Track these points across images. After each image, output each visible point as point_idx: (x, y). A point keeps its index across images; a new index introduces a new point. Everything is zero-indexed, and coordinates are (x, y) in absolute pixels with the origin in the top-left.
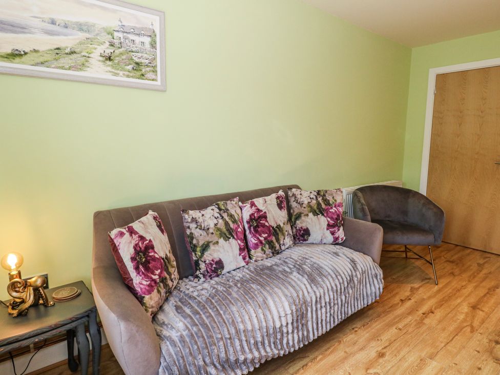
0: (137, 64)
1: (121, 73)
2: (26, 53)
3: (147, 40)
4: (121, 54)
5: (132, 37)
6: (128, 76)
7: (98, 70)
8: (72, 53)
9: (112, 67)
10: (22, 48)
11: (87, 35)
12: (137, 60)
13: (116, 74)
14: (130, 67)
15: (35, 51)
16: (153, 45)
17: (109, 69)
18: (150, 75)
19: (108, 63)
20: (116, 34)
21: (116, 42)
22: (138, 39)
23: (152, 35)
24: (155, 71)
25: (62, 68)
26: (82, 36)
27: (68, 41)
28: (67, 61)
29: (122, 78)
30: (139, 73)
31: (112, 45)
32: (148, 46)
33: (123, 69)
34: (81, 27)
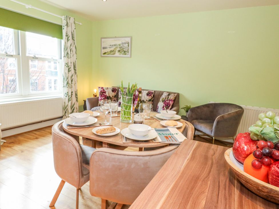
0: (125, 51)
1: (121, 54)
2: (106, 53)
3: (127, 45)
4: (122, 49)
5: (124, 45)
6: (123, 55)
7: (117, 54)
8: (113, 51)
9: (120, 53)
10: (106, 52)
11: (116, 47)
12: (125, 50)
13: (120, 55)
14: (123, 52)
15: (108, 52)
16: (128, 46)
17: (119, 53)
18: (127, 54)
19: (119, 52)
20: (121, 45)
21: (121, 47)
22: (125, 45)
23: (128, 43)
24: (128, 53)
25: (111, 55)
26: (115, 47)
27: (112, 49)
28: (112, 53)
29: (121, 55)
30: (125, 54)
31: (120, 48)
32: (127, 46)
33: (122, 53)
34: (115, 45)
